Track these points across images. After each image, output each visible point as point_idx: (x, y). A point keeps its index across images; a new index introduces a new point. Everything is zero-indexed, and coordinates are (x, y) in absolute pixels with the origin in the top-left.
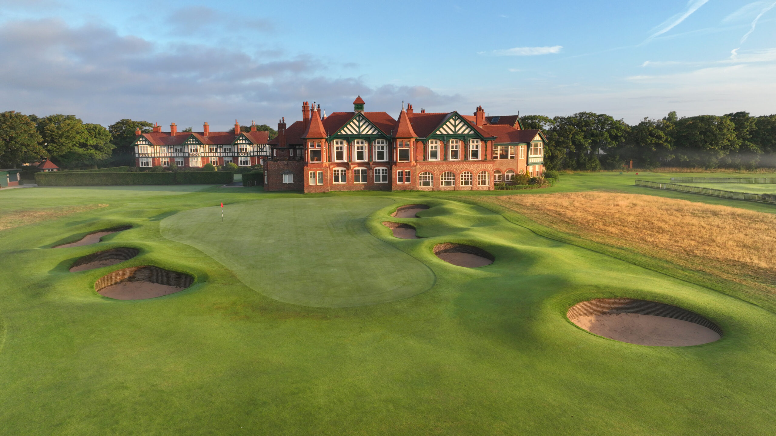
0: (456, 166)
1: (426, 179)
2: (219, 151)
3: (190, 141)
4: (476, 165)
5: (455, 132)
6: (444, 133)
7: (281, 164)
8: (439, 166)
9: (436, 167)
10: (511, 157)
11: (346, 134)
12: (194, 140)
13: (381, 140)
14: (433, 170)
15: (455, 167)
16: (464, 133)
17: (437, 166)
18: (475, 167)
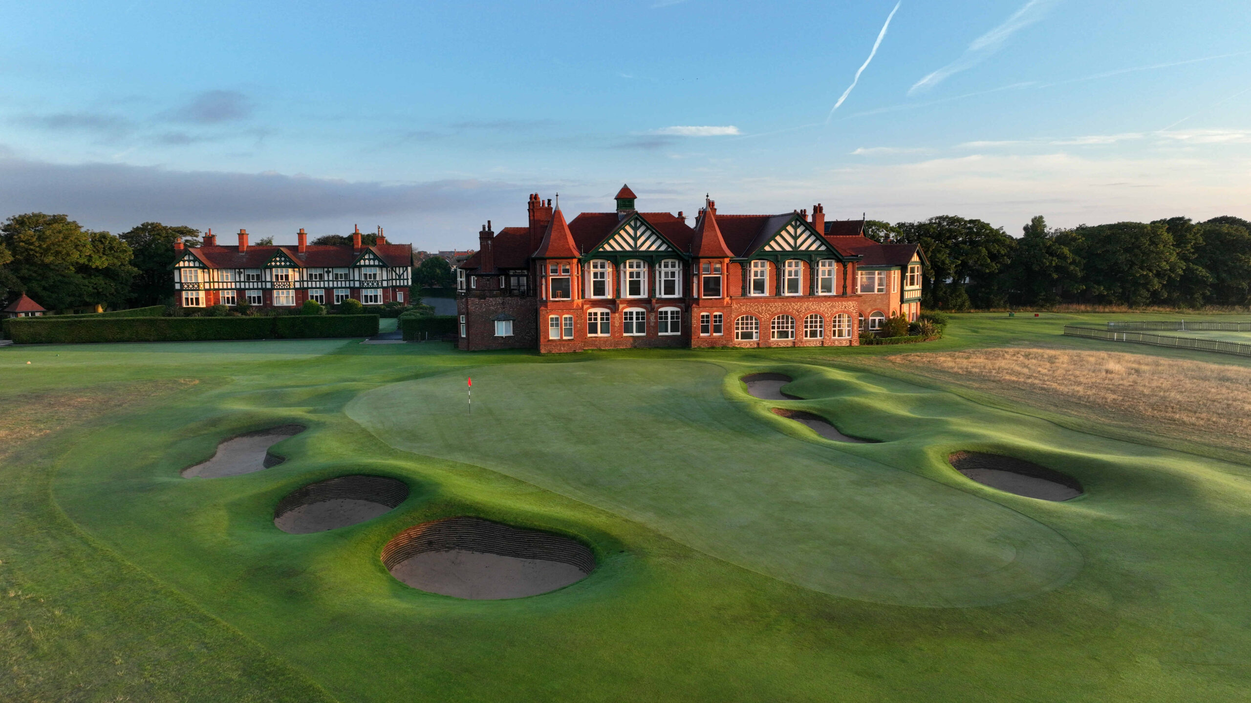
0: (796, 305)
1: (747, 328)
2: (326, 278)
3: (276, 261)
4: (829, 303)
5: (795, 248)
6: (778, 248)
7: (491, 302)
8: (769, 305)
9: (763, 307)
10: (879, 290)
11: (612, 250)
12: (283, 259)
13: (670, 261)
14: (759, 312)
15: (795, 308)
16: (809, 249)
17: (765, 306)
18: (828, 306)
